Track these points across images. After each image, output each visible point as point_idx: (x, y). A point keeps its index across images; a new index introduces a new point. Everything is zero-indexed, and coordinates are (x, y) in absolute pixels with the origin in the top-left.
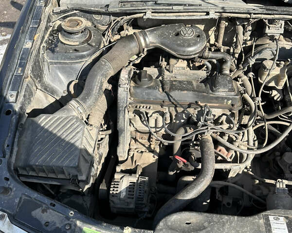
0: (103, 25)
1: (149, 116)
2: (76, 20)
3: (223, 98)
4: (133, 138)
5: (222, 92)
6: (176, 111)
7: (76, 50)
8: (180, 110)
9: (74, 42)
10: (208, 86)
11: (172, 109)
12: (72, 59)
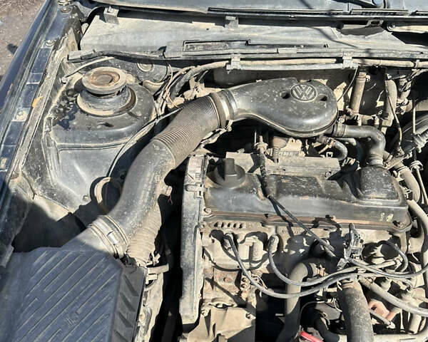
0: (155, 81)
1: (239, 241)
2: (108, 73)
3: (378, 211)
4: (207, 279)
5: (375, 199)
6: (291, 233)
7: (107, 125)
8: (297, 231)
9: (104, 110)
10: (347, 186)
11: (283, 230)
12: (100, 140)
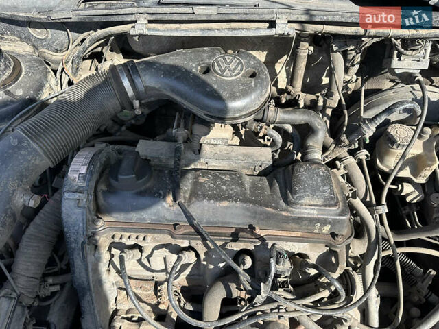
0: (57, 51)
1: (145, 255)
3: (312, 221)
4: (120, 288)
5: (308, 206)
6: (206, 246)
10: (277, 187)
